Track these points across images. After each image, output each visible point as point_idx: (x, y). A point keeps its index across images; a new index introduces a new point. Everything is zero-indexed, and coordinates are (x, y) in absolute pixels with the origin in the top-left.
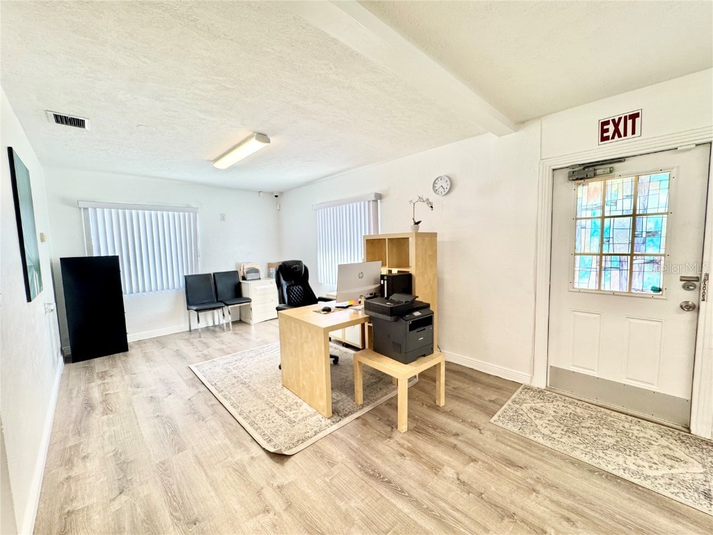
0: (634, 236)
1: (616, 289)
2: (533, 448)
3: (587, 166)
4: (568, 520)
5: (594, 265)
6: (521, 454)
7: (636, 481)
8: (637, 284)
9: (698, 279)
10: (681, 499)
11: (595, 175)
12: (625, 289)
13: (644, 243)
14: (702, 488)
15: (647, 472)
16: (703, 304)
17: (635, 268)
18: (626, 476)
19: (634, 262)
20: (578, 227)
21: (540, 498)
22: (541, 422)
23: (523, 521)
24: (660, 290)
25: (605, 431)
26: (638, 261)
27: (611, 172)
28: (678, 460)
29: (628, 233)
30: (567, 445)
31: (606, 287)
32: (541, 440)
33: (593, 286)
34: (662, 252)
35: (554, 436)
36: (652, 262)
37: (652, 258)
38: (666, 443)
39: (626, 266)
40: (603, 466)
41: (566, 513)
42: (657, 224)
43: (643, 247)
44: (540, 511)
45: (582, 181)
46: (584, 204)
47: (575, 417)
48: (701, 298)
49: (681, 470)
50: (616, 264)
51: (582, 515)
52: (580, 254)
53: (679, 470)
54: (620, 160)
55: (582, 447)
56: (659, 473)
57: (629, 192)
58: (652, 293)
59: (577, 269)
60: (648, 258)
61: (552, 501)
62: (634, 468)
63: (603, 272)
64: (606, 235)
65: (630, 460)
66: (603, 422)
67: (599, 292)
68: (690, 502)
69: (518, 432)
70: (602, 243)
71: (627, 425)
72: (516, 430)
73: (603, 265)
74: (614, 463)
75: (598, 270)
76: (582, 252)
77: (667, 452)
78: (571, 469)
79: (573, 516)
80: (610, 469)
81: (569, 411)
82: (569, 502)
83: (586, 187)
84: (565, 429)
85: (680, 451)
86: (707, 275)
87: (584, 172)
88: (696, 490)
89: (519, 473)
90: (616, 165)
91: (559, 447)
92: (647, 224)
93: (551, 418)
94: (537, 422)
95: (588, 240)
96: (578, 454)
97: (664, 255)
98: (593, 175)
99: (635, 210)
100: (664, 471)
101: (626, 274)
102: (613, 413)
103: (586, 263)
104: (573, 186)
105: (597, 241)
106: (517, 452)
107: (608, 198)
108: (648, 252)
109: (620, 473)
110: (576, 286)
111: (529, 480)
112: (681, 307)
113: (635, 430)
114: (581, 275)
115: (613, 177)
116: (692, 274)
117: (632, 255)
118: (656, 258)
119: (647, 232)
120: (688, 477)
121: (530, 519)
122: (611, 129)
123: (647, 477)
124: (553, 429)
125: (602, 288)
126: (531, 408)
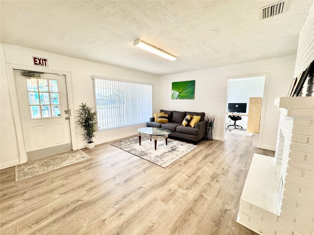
0: (50, 99)
1: (47, 116)
2: (42, 176)
3: (30, 72)
4: (66, 179)
5: (39, 109)
6: (40, 179)
7: (72, 164)
8: (54, 114)
9: (68, 111)
10: (81, 161)
11: (34, 76)
12: (50, 116)
13: (53, 101)
14: (82, 157)
15: (72, 161)
16: (70, 117)
17: (52, 109)
18: (69, 164)
19: (52, 107)
20: (29, 95)
21: (56, 181)
22: (37, 169)
23: (57, 187)
24: (60, 115)
25: (57, 160)
26: (53, 107)
27: (40, 76)
28: (75, 156)
29: (48, 98)
30: (50, 169)
31: (44, 116)
32: (42, 173)
33: (39, 117)
34: (59, 104)
35: (45, 169)
36: (56, 107)
37: (56, 106)
38: (71, 155)
39: (49, 109)
40: (64, 166)
41: (65, 178)
42: (56, 95)
43: (53, 102)
44: (59, 183)
45: (28, 77)
46: (31, 86)
47: (46, 162)
48: (70, 115)
49: (77, 157)
50: (46, 108)
51: (68, 176)
52: (32, 105)
53: (76, 157)
54: (43, 73)
55: (55, 166)
56: (74, 160)
57: (47, 85)
58: (58, 116)
59: (32, 111)
60: (55, 106)
61: (59, 179)
62: (69, 162)
63: (42, 111)
64: (41, 98)
65: (67, 161)
66: (55, 159)
67: (42, 119)
68: (82, 160)
69: (32, 176)
70: (40, 101)
71: (60, 156)
72: (31, 176)
73: (42, 109)
74: (65, 164)
75: (40, 111)
76: (33, 104)
77: (72, 156)
78: (57, 172)
79: (67, 177)
80: (65, 165)
81: (43, 162)
82: (63, 176)
83: (30, 80)
84: (46, 166)
85: (74, 154)
86: (70, 109)
87: (29, 74)
88: (81, 158)
89: (45, 183)
90: (41, 75)
91: (49, 170)
92: (53, 95)
93: (39, 167)
94: (35, 170)
95: (34, 100)
96: (55, 168)
97: (59, 105)
98: (33, 76)
99: (49, 90)
100: (74, 159)
101: (50, 111)
102: (55, 156)
103: (35, 108)
104: (25, 78)
105: (38, 100)
106: (37, 180)
107: (40, 85)
108: (55, 104)
109: (68, 165)
110: (32, 117)
111: (50, 181)
112: (66, 119)
113: (63, 156)
114: (34, 113)
115: (40, 78)
116: (66, 109)
117: (51, 105)
118: (58, 106)
119: (54, 98)
120: (79, 157)
121: (59, 186)
122: (38, 61)
123: (73, 162)
124: (43, 168)
125: (43, 117)
126: (29, 169)
